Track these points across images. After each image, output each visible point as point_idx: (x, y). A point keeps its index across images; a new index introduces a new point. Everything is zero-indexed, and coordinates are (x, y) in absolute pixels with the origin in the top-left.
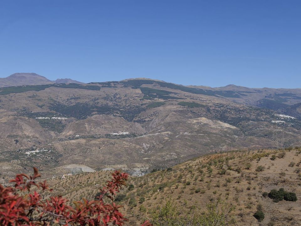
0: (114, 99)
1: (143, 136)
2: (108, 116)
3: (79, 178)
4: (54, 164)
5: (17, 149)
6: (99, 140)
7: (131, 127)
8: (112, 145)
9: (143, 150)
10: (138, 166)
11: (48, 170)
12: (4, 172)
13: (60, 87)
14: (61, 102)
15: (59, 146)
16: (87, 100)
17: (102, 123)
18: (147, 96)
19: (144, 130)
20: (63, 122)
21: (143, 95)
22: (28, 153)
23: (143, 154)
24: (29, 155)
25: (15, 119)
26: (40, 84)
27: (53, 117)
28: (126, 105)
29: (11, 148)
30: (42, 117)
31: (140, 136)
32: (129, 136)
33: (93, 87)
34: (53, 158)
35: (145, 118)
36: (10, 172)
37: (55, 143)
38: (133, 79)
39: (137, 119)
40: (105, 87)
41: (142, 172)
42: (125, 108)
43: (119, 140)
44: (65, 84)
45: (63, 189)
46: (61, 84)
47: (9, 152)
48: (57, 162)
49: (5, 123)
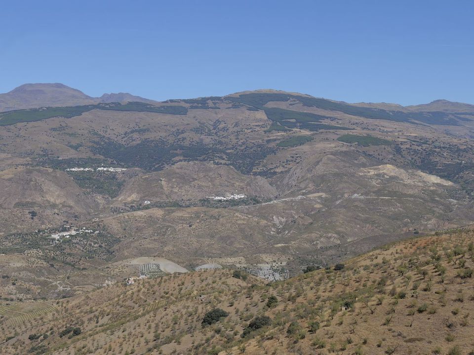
0: (214, 131)
1: (272, 202)
2: (204, 165)
3: (163, 283)
4: (105, 257)
5: (35, 229)
6: (189, 210)
7: (248, 184)
8: (214, 220)
9: (273, 229)
10: (267, 260)
11: (96, 268)
12: (13, 273)
13: (111, 109)
14: (113, 137)
15: (113, 223)
16: (163, 134)
17: (193, 179)
18: (278, 124)
19: (273, 191)
20: (119, 177)
21: (270, 122)
22: (56, 236)
23: (273, 236)
24: (58, 240)
25: (29, 172)
26: (71, 103)
27: (99, 167)
28: (238, 142)
29: (23, 228)
30: (79, 168)
31: (266, 201)
32: (245, 203)
33: (172, 108)
34: (103, 245)
35: (275, 168)
36: (24, 272)
37: (106, 217)
38: (251, 92)
39: (260, 169)
40: (196, 107)
41: (275, 271)
42: (236, 149)
43: (226, 209)
44: (119, 104)
45: (133, 304)
46: (113, 103)
47: (20, 234)
48: (112, 253)
49: (10, 180)
